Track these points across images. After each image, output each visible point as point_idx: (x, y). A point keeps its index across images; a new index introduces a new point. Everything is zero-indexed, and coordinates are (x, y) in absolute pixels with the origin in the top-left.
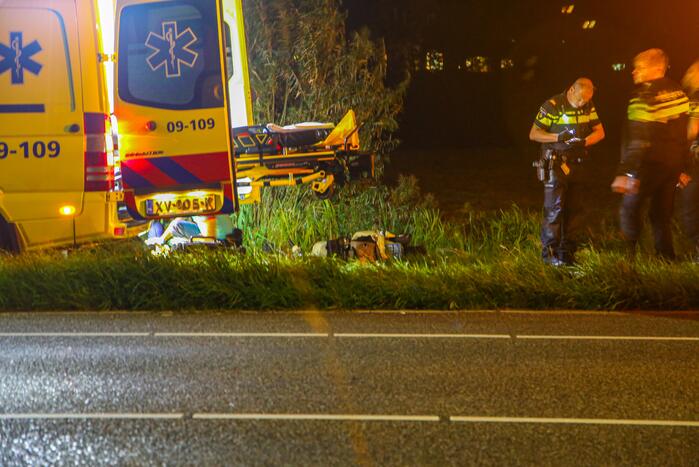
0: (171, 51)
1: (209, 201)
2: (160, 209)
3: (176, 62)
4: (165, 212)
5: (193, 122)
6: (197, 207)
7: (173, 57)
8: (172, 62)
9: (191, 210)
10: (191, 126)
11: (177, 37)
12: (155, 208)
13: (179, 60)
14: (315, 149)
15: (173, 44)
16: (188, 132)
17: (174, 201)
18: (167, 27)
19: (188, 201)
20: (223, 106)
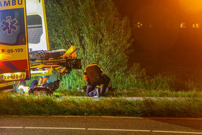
0: (9, 26)
1: (21, 75)
2: (5, 78)
3: (11, 29)
4: (7, 80)
5: (16, 49)
6: (17, 78)
7: (10, 28)
8: (10, 30)
9: (15, 79)
10: (15, 51)
11: (11, 21)
12: (4, 78)
13: (12, 29)
14: (60, 58)
15: (10, 24)
16: (14, 53)
17: (10, 76)
18: (8, 18)
19: (14, 76)
20: (26, 44)
